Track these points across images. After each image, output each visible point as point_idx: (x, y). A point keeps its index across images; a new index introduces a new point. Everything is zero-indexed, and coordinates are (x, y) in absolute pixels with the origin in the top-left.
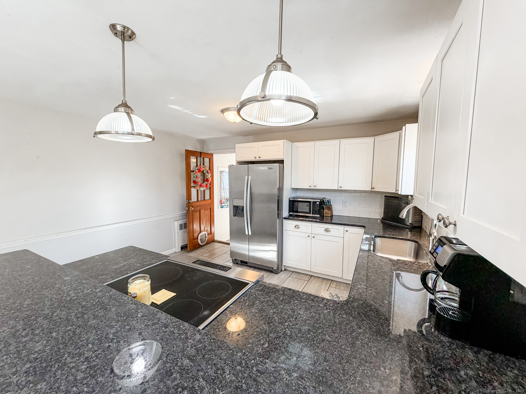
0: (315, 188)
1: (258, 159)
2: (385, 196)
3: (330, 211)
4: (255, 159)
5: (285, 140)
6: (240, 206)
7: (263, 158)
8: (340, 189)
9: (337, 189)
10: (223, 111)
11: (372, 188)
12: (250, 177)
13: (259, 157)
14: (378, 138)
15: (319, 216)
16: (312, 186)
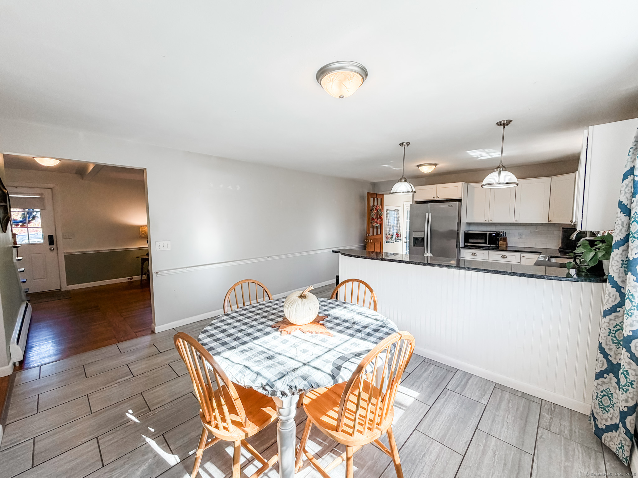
0: (490, 222)
1: (436, 199)
2: (563, 228)
3: (505, 242)
4: (433, 199)
5: (463, 182)
6: (419, 238)
7: (442, 197)
8: (515, 222)
9: (513, 222)
10: (418, 166)
11: (549, 221)
12: (430, 214)
13: (438, 197)
14: (555, 178)
15: (494, 246)
16: (488, 221)
